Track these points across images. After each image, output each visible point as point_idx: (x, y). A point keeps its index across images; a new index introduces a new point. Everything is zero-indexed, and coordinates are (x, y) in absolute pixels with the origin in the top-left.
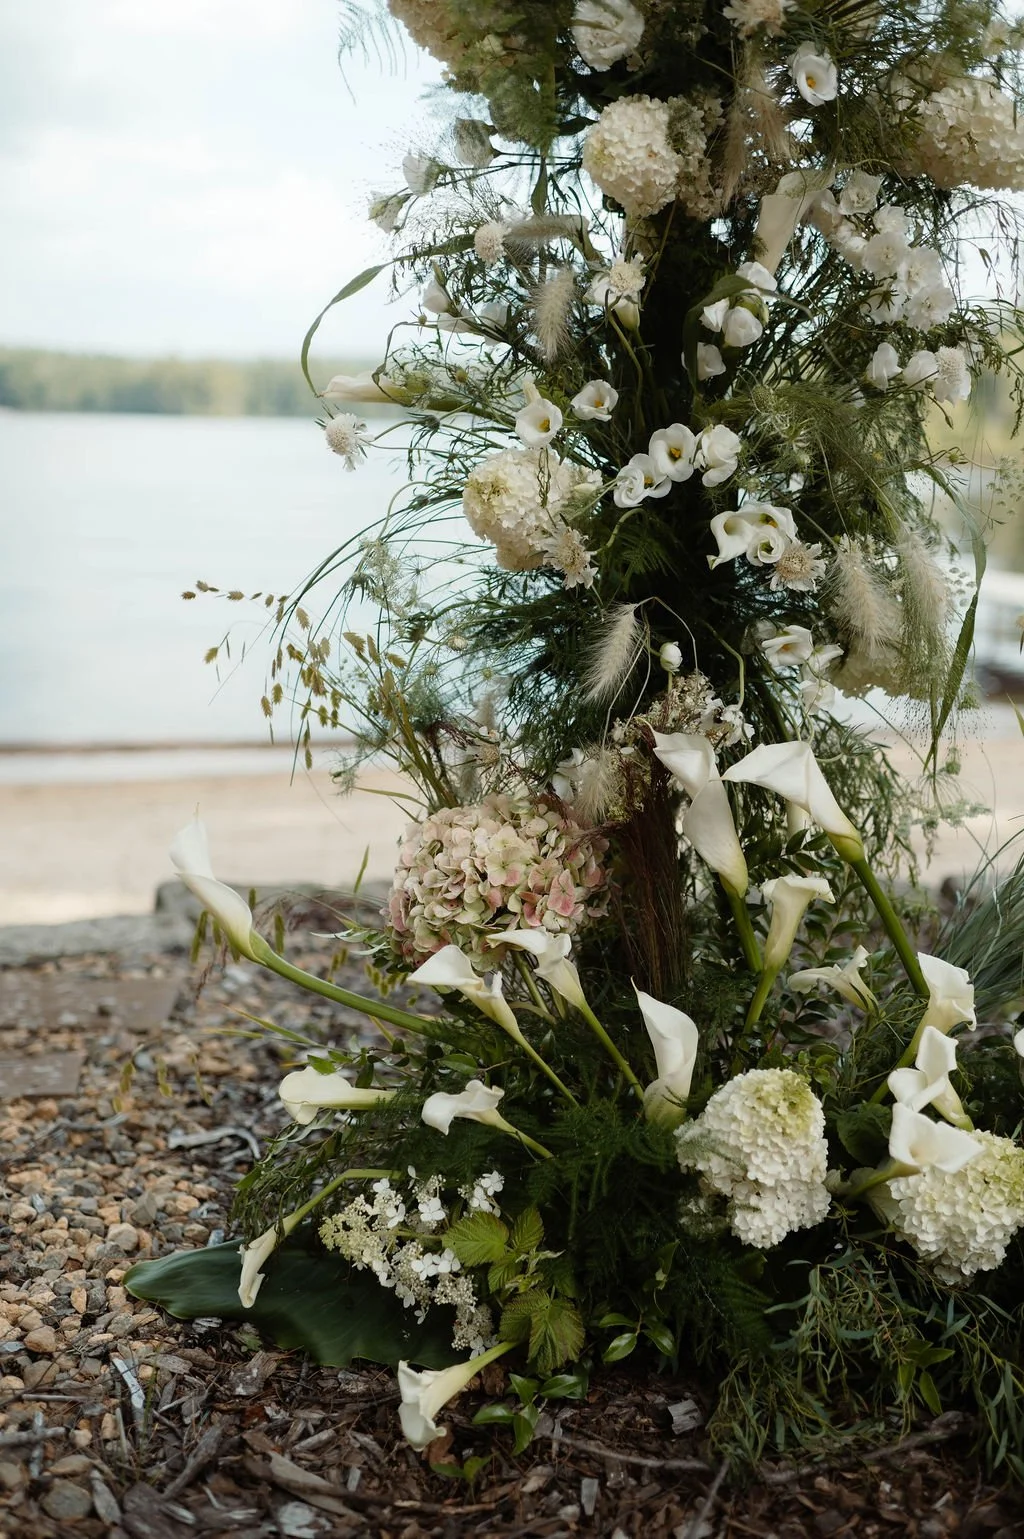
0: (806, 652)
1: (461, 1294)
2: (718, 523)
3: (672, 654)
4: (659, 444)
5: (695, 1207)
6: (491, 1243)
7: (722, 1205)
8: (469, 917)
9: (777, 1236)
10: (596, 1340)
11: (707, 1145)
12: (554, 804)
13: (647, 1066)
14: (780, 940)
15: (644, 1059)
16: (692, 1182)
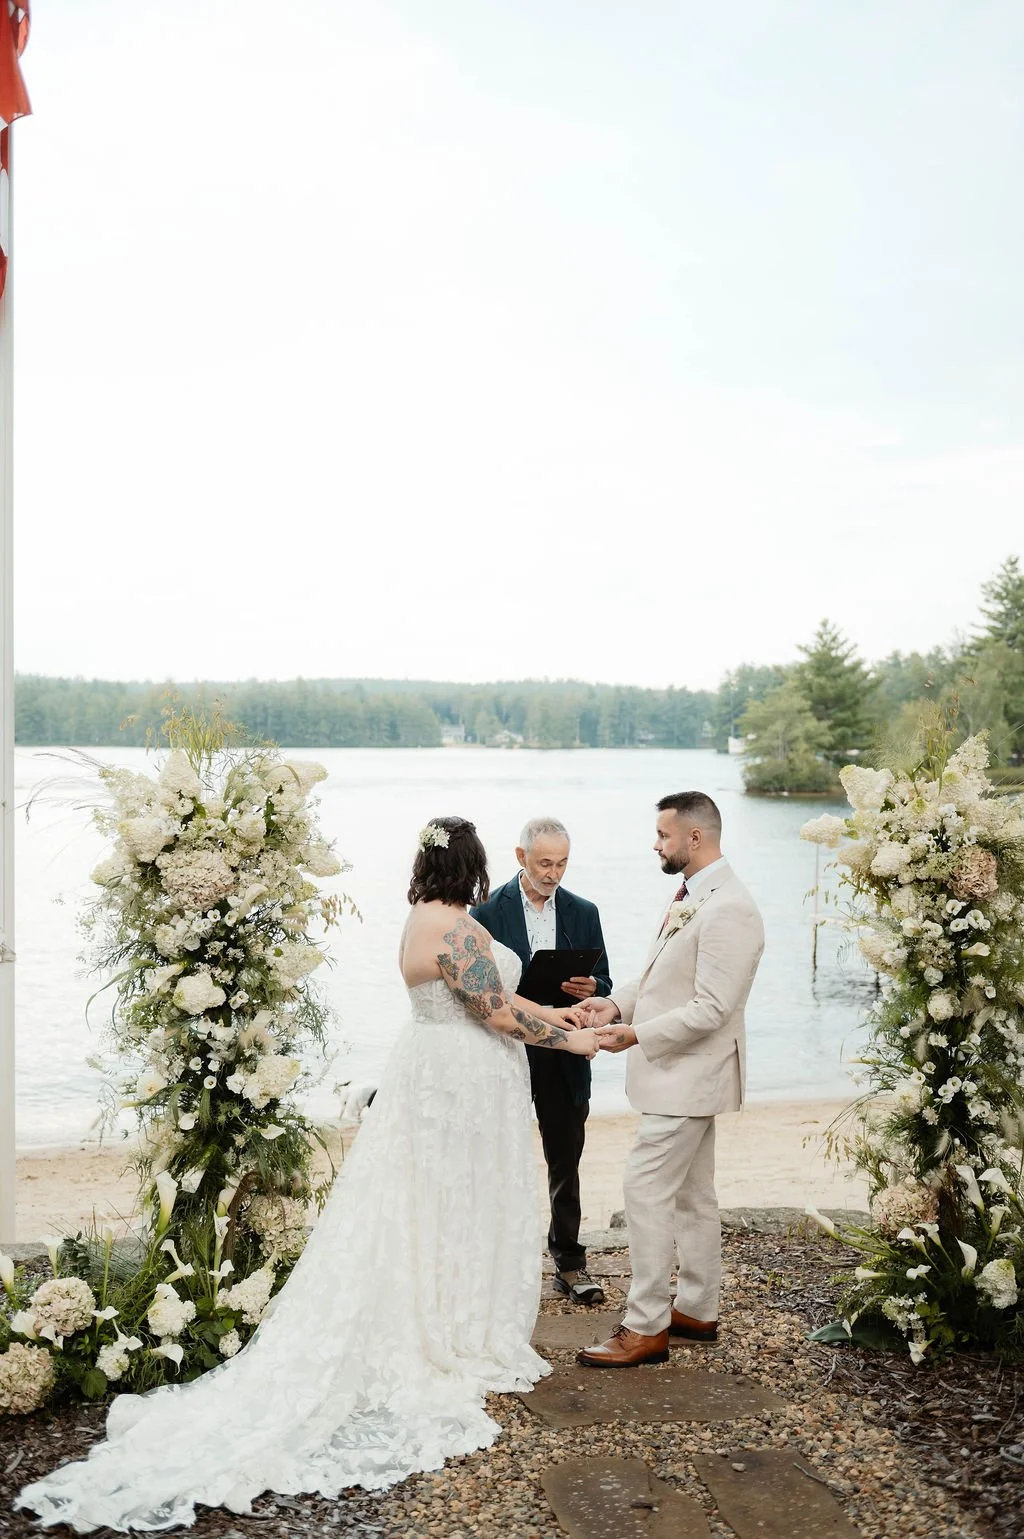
0: (995, 1141)
1: (919, 1326)
2: (969, 1106)
3: (957, 1141)
4: (950, 1081)
5: (982, 1299)
6: (927, 1311)
7: (989, 1298)
8: (907, 1220)
9: (1006, 1305)
10: (958, 1338)
11: (985, 1280)
12: (924, 1185)
13: (962, 1262)
14: (995, 1225)
15: (961, 1260)
16: (981, 1291)
